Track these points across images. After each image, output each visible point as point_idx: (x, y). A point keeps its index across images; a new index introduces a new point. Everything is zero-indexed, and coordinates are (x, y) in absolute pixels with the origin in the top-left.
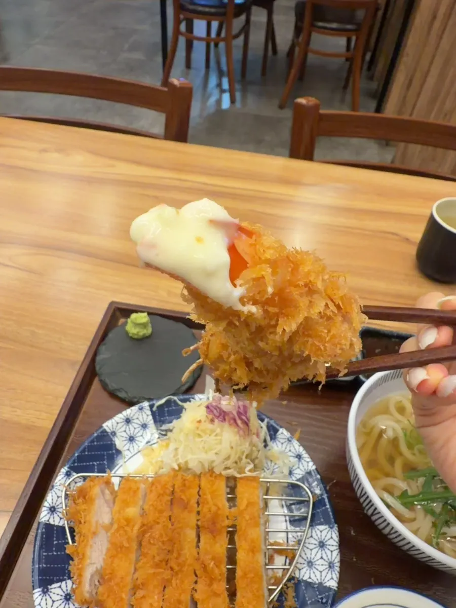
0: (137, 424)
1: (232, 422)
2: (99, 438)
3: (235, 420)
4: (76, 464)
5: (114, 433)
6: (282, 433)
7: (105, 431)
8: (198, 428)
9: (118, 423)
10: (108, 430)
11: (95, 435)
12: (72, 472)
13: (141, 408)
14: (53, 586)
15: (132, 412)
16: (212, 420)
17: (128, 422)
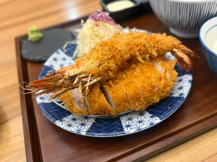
0: (60, 59)
7: (46, 66)
9: (51, 62)
10: (48, 65)
13: (58, 53)
14: (64, 118)
15: (55, 55)
16: (97, 25)
17: (55, 59)
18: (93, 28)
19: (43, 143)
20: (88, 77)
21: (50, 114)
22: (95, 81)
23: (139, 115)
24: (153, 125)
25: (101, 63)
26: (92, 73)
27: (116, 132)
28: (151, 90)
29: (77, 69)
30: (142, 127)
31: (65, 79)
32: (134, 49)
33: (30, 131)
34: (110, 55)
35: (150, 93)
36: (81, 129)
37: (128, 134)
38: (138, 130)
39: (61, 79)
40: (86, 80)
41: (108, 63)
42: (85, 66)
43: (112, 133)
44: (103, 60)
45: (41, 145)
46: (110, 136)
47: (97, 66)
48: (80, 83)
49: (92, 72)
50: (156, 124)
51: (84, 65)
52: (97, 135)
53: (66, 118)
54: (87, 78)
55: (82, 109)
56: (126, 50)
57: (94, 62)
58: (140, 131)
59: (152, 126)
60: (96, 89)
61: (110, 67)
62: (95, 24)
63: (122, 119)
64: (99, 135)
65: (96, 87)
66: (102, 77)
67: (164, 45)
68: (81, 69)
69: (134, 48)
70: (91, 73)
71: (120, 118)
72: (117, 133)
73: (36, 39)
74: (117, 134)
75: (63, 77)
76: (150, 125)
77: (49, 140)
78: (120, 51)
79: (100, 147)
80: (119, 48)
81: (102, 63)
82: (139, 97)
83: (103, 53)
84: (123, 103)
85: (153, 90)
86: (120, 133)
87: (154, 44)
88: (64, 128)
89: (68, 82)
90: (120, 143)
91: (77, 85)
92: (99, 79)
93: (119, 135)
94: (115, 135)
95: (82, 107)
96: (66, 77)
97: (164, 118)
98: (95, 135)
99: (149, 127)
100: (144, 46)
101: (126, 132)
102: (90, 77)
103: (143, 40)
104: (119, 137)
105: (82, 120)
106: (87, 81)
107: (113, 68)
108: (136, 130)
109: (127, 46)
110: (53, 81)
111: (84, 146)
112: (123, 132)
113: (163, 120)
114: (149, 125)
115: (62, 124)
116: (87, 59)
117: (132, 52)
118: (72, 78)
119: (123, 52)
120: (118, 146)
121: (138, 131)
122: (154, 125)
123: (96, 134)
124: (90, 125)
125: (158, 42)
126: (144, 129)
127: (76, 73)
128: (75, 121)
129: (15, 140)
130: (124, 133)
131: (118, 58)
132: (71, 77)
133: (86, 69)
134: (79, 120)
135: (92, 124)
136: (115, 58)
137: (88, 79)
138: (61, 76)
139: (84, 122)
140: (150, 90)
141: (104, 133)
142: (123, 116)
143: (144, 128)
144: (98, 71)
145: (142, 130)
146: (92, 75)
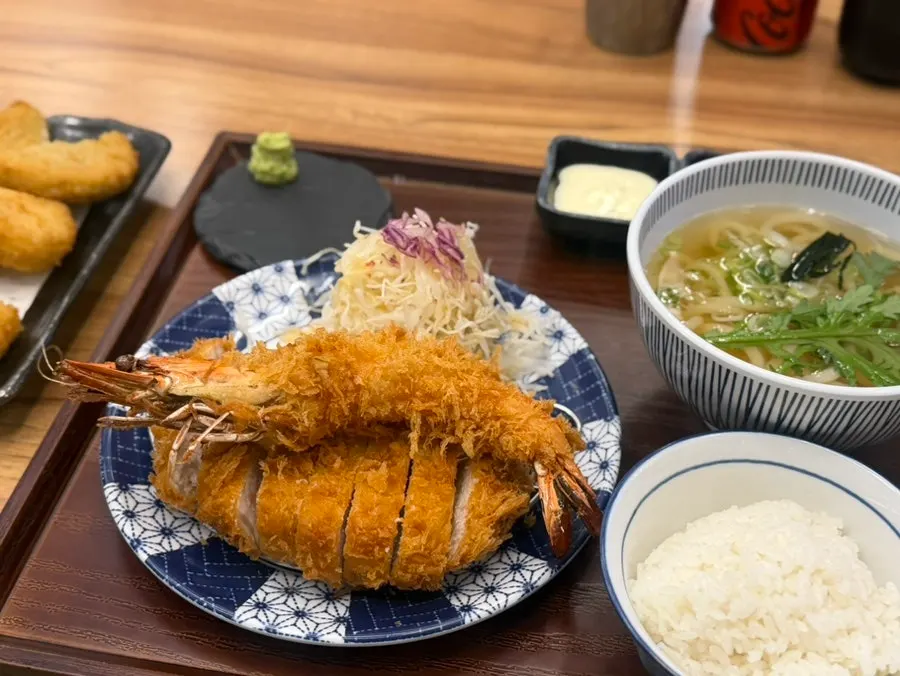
0: (272, 294)
1: (428, 256)
2: (206, 309)
3: (433, 254)
4: (167, 341)
5: (231, 305)
6: (531, 302)
7: (216, 299)
8: (370, 275)
9: (238, 290)
10: (221, 298)
11: (200, 302)
12: (161, 350)
13: (280, 270)
14: (136, 486)
15: (264, 274)
16: (393, 261)
17: (256, 289)
18: (372, 263)
19: (59, 518)
20: (216, 417)
21: (114, 453)
22: (232, 437)
23: (323, 595)
24: (315, 642)
25: (276, 397)
26: (230, 414)
27: (216, 602)
28: (370, 545)
29: (201, 384)
30: (284, 631)
31: (156, 393)
32: (411, 402)
33: (46, 468)
34: (312, 388)
35: (362, 550)
36: (148, 540)
37: (237, 623)
38: (268, 630)
39: (144, 388)
40: (207, 424)
41: (294, 407)
42: (224, 385)
43: (202, 599)
44: (287, 394)
45: (52, 522)
46: (195, 603)
47: (262, 400)
48: (189, 424)
49: (232, 412)
50: (325, 644)
51: (224, 382)
52: (166, 580)
53: (146, 487)
54: (212, 419)
55: (187, 489)
56: (381, 393)
57: (259, 384)
58: (273, 635)
59: (311, 641)
60: (231, 460)
61: (295, 422)
62: (388, 256)
63: (274, 580)
64: (171, 584)
65: (234, 455)
66: (260, 438)
67: (510, 437)
68: (212, 388)
69: (414, 400)
70: (227, 414)
71: (272, 571)
72: (213, 605)
73: (268, 179)
74: (212, 609)
75: (153, 386)
76: (307, 638)
77: (76, 520)
78: (358, 388)
79: (174, 617)
80: (359, 381)
81: (279, 399)
82: (321, 544)
83: (296, 372)
84: (274, 537)
85: (374, 548)
86: (222, 610)
87: (482, 419)
88: (114, 514)
89: (157, 405)
90: (227, 640)
91: (181, 423)
92: (246, 437)
93: (215, 614)
94: (207, 607)
95: (190, 482)
96: (161, 391)
97: (359, 641)
98: (163, 578)
99: (302, 640)
100: (450, 408)
101: (235, 618)
102: (219, 421)
103: (452, 391)
104: (213, 616)
105: (176, 518)
106: (207, 427)
107: (300, 429)
108: (263, 627)
109: (395, 383)
110: (125, 383)
111: (143, 589)
112: (229, 613)
113: (352, 644)
114: (303, 635)
115: (116, 500)
116: (250, 367)
117: (400, 407)
118: (175, 401)
119: (366, 397)
120: (218, 642)
121: (265, 632)
122: (319, 643)
123: (167, 577)
124: (182, 545)
125: (498, 418)
126: (284, 637)
127: (189, 393)
128: (157, 510)
129: (9, 467)
130: (230, 618)
131: (336, 406)
132: (172, 395)
133: (224, 395)
134: (171, 513)
135: (190, 544)
136: (330, 402)
137: (212, 423)
138: (147, 382)
139: (180, 526)
140: (364, 545)
141: (188, 586)
142: (286, 572)
143: (287, 635)
144: (250, 416)
145: (278, 636)
146: (230, 418)
